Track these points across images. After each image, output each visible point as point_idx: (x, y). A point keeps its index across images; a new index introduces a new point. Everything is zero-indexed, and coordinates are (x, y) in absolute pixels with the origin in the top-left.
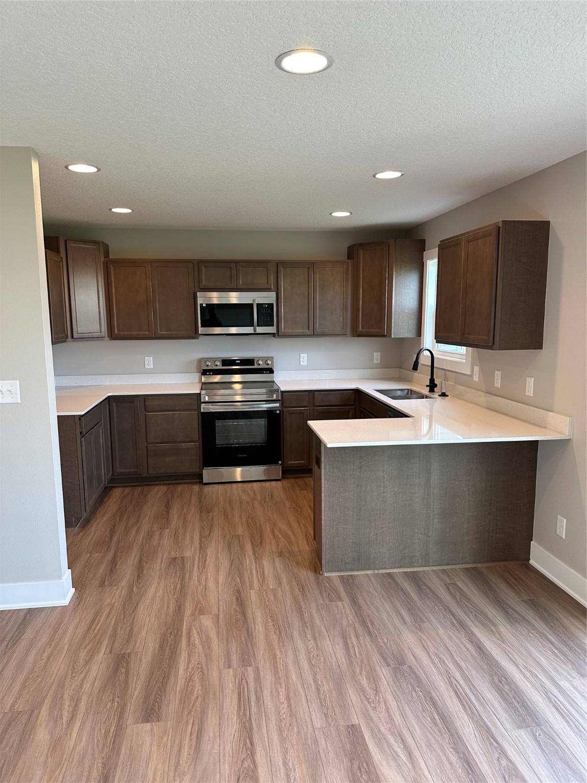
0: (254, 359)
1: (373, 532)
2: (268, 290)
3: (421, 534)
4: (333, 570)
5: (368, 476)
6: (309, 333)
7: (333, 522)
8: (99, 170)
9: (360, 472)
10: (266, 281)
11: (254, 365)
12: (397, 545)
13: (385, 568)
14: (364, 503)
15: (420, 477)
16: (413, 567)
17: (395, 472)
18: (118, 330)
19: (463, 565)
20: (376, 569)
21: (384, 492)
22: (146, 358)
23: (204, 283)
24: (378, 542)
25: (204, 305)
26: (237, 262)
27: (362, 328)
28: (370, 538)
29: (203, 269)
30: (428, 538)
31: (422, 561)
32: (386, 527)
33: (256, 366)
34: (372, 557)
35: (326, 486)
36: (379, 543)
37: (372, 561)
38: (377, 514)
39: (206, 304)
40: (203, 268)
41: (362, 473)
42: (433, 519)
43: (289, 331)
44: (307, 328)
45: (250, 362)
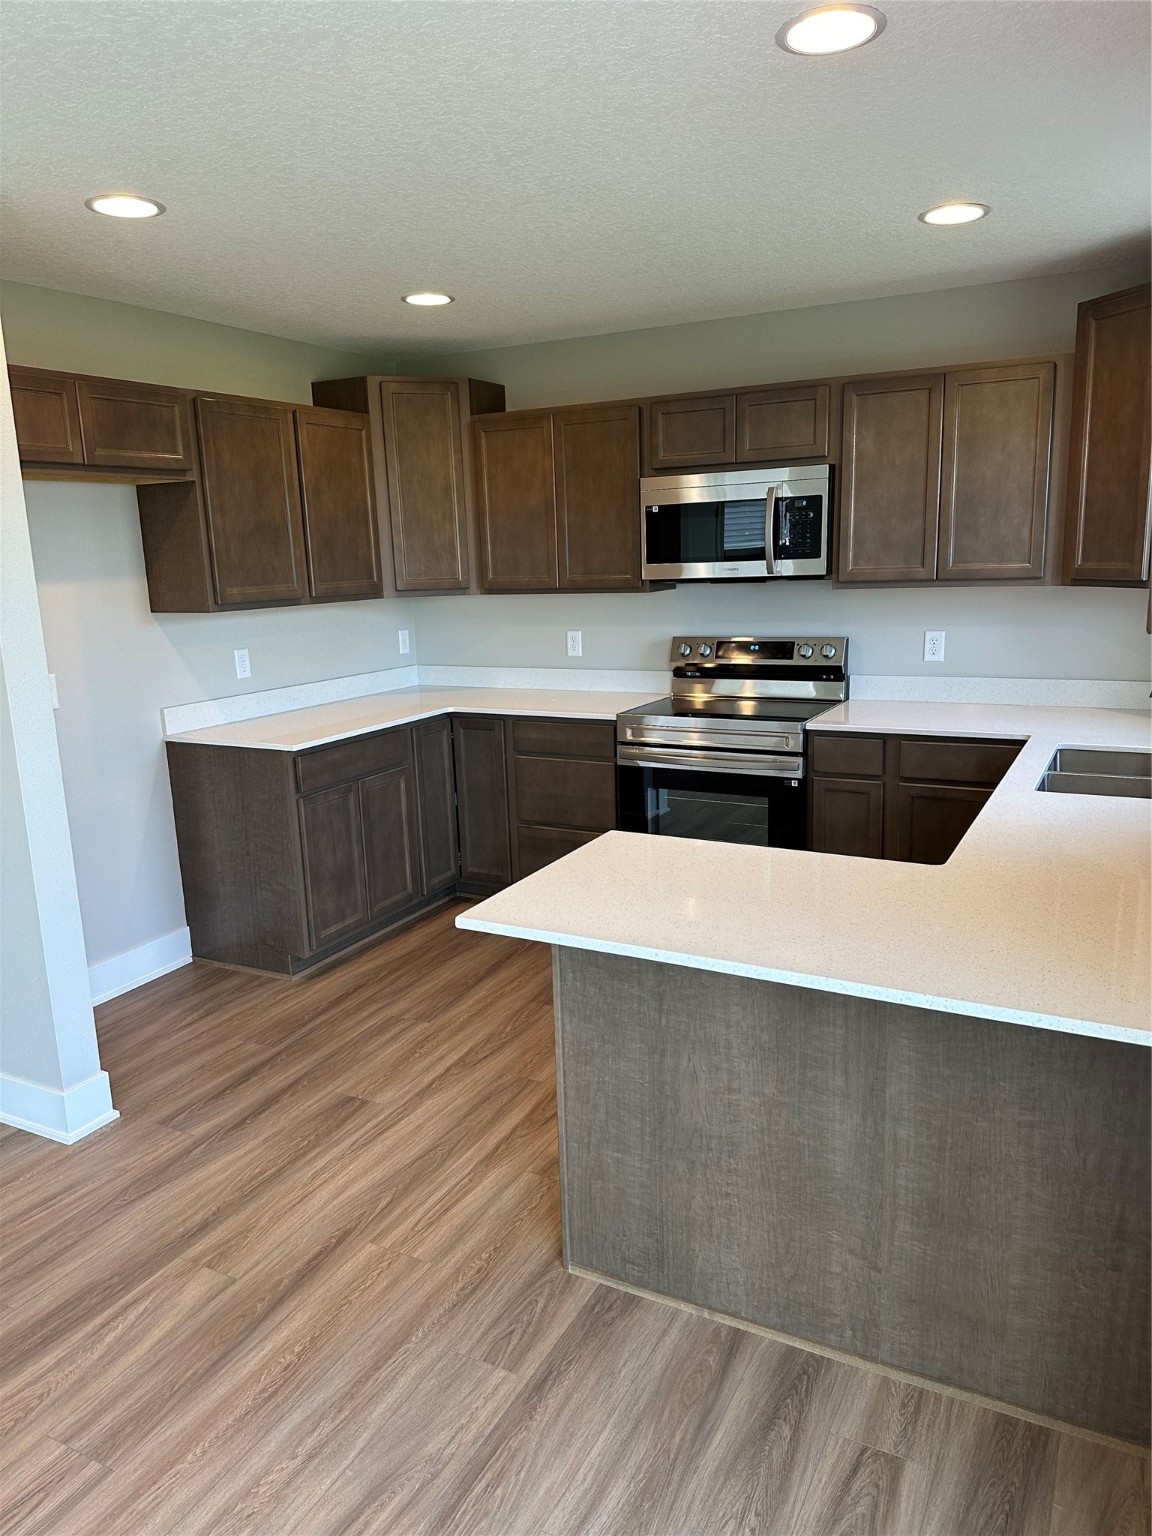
0: (793, 643)
1: (698, 1197)
2: (814, 460)
3: (852, 1252)
4: (591, 1263)
5: (683, 1027)
6: (922, 573)
7: (590, 1134)
8: (162, 210)
9: (660, 1011)
10: (812, 438)
11: (791, 658)
12: (773, 1261)
13: (735, 1315)
14: (671, 1105)
15: (846, 1072)
16: (822, 1343)
17: (765, 1037)
18: (494, 573)
19: (1000, 1404)
20: (710, 1308)
21: (730, 1090)
22: (570, 634)
23: (663, 456)
24: (715, 1231)
25: (655, 510)
26: (739, 395)
27: (1083, 560)
28: (691, 1214)
29: (661, 419)
30: (873, 1273)
31: (854, 1336)
32: (738, 1196)
33: (796, 661)
34: (698, 1270)
35: (568, 1028)
36: (718, 1236)
37: (697, 1280)
38: (710, 1149)
39: (659, 507)
40: (660, 415)
41: (664, 1017)
42: (894, 1219)
43: (867, 569)
44: (919, 560)
45: (784, 648)
